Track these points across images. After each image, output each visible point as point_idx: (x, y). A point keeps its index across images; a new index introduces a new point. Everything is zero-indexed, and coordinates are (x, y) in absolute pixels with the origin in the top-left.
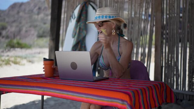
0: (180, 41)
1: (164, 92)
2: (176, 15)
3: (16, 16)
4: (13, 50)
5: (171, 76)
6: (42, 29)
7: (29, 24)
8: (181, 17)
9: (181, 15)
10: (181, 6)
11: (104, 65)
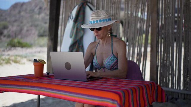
0: (175, 41)
1: (155, 91)
2: (171, 15)
3: (18, 16)
4: (14, 49)
5: (167, 75)
6: (43, 29)
7: (30, 24)
8: (176, 17)
9: (176, 15)
10: (176, 7)
11: (97, 64)
